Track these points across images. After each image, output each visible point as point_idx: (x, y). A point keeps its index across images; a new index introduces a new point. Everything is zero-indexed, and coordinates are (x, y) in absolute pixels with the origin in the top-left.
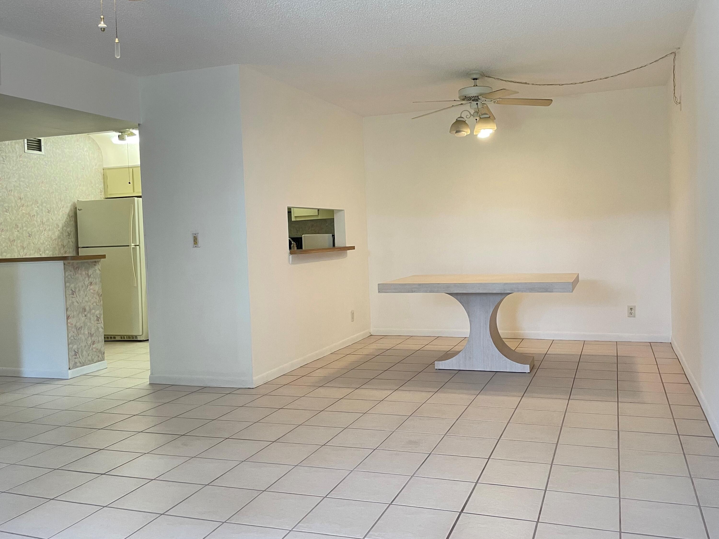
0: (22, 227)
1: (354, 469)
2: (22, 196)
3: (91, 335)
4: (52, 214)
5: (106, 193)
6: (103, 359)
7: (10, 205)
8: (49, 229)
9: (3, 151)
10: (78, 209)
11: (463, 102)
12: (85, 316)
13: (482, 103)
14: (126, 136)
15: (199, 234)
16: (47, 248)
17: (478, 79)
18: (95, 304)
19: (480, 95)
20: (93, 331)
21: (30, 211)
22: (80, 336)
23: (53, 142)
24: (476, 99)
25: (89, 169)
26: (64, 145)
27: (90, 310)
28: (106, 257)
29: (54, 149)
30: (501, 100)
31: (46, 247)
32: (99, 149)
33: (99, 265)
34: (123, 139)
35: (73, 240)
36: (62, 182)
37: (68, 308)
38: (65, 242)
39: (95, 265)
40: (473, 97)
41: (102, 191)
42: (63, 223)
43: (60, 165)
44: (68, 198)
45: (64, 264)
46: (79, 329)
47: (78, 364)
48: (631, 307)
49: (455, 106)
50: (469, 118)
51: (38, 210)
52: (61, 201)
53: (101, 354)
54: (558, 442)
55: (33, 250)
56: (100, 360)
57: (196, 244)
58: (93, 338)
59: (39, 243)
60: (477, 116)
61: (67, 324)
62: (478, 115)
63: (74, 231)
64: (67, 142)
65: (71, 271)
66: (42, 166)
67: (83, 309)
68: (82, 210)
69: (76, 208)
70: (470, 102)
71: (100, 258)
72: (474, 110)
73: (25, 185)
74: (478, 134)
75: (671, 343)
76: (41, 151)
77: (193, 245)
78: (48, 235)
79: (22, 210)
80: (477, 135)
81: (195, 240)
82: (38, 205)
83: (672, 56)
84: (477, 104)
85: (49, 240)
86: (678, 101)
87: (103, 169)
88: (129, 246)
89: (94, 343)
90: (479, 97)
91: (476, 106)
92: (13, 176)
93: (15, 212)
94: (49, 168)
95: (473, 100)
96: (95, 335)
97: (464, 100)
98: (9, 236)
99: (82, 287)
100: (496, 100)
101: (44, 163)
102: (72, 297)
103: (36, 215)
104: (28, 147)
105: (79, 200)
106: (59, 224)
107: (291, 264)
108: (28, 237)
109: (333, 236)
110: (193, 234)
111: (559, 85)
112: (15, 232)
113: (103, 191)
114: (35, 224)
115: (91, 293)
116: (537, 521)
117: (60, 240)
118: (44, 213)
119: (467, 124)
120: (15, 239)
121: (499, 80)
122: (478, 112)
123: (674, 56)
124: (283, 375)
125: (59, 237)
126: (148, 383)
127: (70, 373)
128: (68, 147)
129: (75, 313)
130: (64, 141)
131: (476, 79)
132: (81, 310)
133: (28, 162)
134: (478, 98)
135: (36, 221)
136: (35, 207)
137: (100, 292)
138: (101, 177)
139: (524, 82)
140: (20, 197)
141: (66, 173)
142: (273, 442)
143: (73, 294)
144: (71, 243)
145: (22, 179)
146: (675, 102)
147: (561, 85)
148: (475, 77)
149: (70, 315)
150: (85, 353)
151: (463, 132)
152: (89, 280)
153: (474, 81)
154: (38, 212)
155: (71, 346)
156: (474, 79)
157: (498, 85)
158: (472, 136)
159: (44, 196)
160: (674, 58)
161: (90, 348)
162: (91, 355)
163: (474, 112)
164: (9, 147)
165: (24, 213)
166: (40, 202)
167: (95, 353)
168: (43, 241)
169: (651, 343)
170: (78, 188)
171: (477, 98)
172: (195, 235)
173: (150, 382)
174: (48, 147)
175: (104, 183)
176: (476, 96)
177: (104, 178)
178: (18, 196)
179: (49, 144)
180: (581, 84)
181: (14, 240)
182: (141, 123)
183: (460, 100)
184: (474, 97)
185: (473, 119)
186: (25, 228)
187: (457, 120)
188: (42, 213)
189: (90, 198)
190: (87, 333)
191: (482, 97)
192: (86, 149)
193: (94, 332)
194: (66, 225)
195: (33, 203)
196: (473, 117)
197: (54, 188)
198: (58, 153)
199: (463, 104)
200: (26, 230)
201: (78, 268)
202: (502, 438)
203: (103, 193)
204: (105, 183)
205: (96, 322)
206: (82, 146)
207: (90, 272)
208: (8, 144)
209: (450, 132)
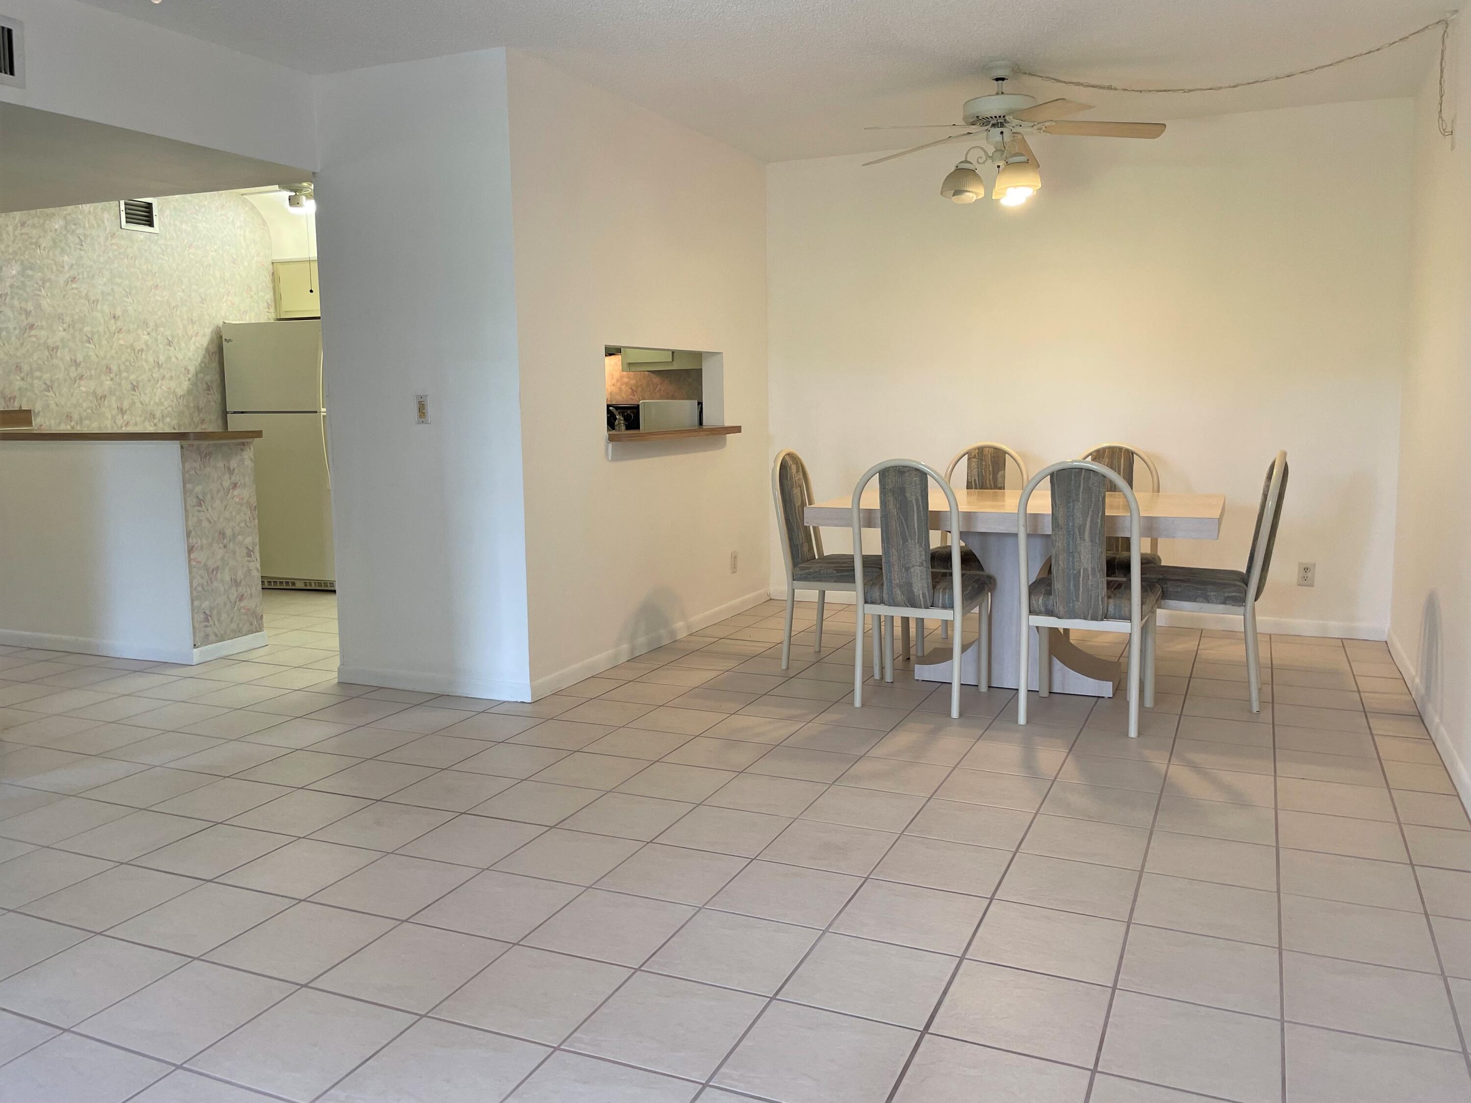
0: (120, 370)
1: (705, 904)
2: (118, 312)
3: (236, 583)
4: (176, 348)
5: (278, 309)
6: (260, 629)
7: (95, 330)
8: (171, 377)
9: (80, 224)
10: (225, 339)
11: (973, 129)
12: (225, 547)
13: (1011, 130)
14: (304, 198)
15: (428, 397)
16: (168, 412)
17: (1007, 79)
18: (243, 525)
19: (1009, 114)
20: (240, 575)
21: (134, 341)
22: (215, 584)
23: (175, 208)
24: (999, 122)
25: (246, 264)
26: (198, 215)
27: (234, 536)
28: (263, 436)
29: (178, 223)
30: (1053, 124)
31: (166, 411)
32: (264, 223)
33: (250, 449)
34: (298, 203)
35: (217, 396)
36: (194, 287)
37: (190, 532)
38: (200, 403)
39: (242, 450)
40: (993, 117)
41: (271, 306)
42: (197, 365)
43: (189, 254)
44: (207, 317)
45: (182, 447)
46: (212, 572)
47: (212, 637)
48: (1305, 566)
49: (954, 137)
50: (984, 163)
51: (148, 341)
52: (193, 322)
53: (256, 619)
54: (1143, 866)
55: (141, 416)
56: (255, 630)
57: (422, 416)
58: (240, 589)
59: (152, 403)
60: (1001, 160)
61: (189, 562)
62: (1003, 156)
63: (219, 381)
64: (203, 210)
65: (194, 461)
66: (155, 255)
67: (220, 533)
68: (232, 341)
69: (221, 337)
70: (987, 129)
71: (252, 438)
72: (994, 147)
73: (124, 292)
74: (1002, 197)
75: (1386, 642)
76: (153, 226)
77: (418, 419)
78: (169, 388)
79: (119, 339)
80: (998, 200)
81: (422, 409)
82: (148, 330)
83: (1440, 29)
84: (1002, 133)
85: (171, 396)
86: (1449, 129)
87: (271, 263)
88: (316, 412)
89: (241, 598)
90: (1007, 118)
91: (999, 138)
92: (101, 274)
93: (104, 342)
94: (169, 259)
95: (993, 125)
96: (243, 583)
97: (974, 125)
98: (95, 389)
99: (218, 491)
100: (1043, 125)
101: (160, 250)
102: (199, 511)
103: (145, 349)
104: (126, 218)
105: (226, 322)
106: (189, 368)
107: (611, 460)
108: (131, 391)
109: (700, 404)
110: (416, 396)
111: (1183, 91)
112: (107, 381)
113: (273, 304)
114: (143, 366)
115: (236, 503)
116: (1092, 1068)
117: (192, 398)
118: (161, 346)
119: (979, 175)
120: (106, 395)
121: (1052, 80)
122: (1004, 151)
123: (1444, 29)
124: (592, 677)
125: (189, 392)
126: (336, 681)
127: (197, 655)
128: (204, 219)
129: (205, 542)
130: (197, 208)
131: (1003, 79)
132: (217, 535)
133: (127, 248)
134: (1005, 120)
135: (146, 361)
136: (143, 335)
137: (254, 501)
138: (268, 279)
139: (1107, 84)
140: (114, 315)
141: (202, 268)
142: (552, 827)
143: (200, 505)
144: (213, 404)
145: (118, 280)
146: (1442, 131)
147: (1187, 92)
148: (1000, 74)
149: (194, 545)
150: (224, 616)
151: (968, 194)
152: (230, 479)
153: (998, 84)
154: (149, 343)
155: (196, 603)
156: (997, 79)
157: (1050, 91)
158: (989, 203)
159: (159, 313)
160: (1445, 32)
161: (234, 608)
162: (236, 620)
163: (994, 150)
164: (91, 217)
165: (122, 345)
166: (152, 324)
167: (245, 617)
168: (160, 399)
169: (1343, 640)
170: (224, 300)
171: (1003, 121)
172: (422, 400)
173: (339, 680)
174: (166, 219)
175: (275, 290)
176: (1000, 117)
177: (273, 281)
178: (110, 312)
179: (167, 212)
180: (1232, 89)
181: (105, 397)
182: (318, 170)
183: (965, 124)
184: (996, 117)
185: (990, 166)
186: (124, 374)
187: (957, 167)
188: (157, 345)
189: (247, 318)
190: (228, 578)
191: (1013, 118)
192: (238, 224)
193: (242, 577)
194: (203, 369)
195: (138, 326)
196: (992, 161)
197: (178, 298)
198: (185, 230)
199: (971, 133)
200: (127, 378)
201: (210, 454)
202: (1021, 849)
203: (272, 310)
204: (277, 290)
205: (246, 559)
206: (231, 218)
207: (233, 463)
208: (89, 212)
209: (941, 194)
